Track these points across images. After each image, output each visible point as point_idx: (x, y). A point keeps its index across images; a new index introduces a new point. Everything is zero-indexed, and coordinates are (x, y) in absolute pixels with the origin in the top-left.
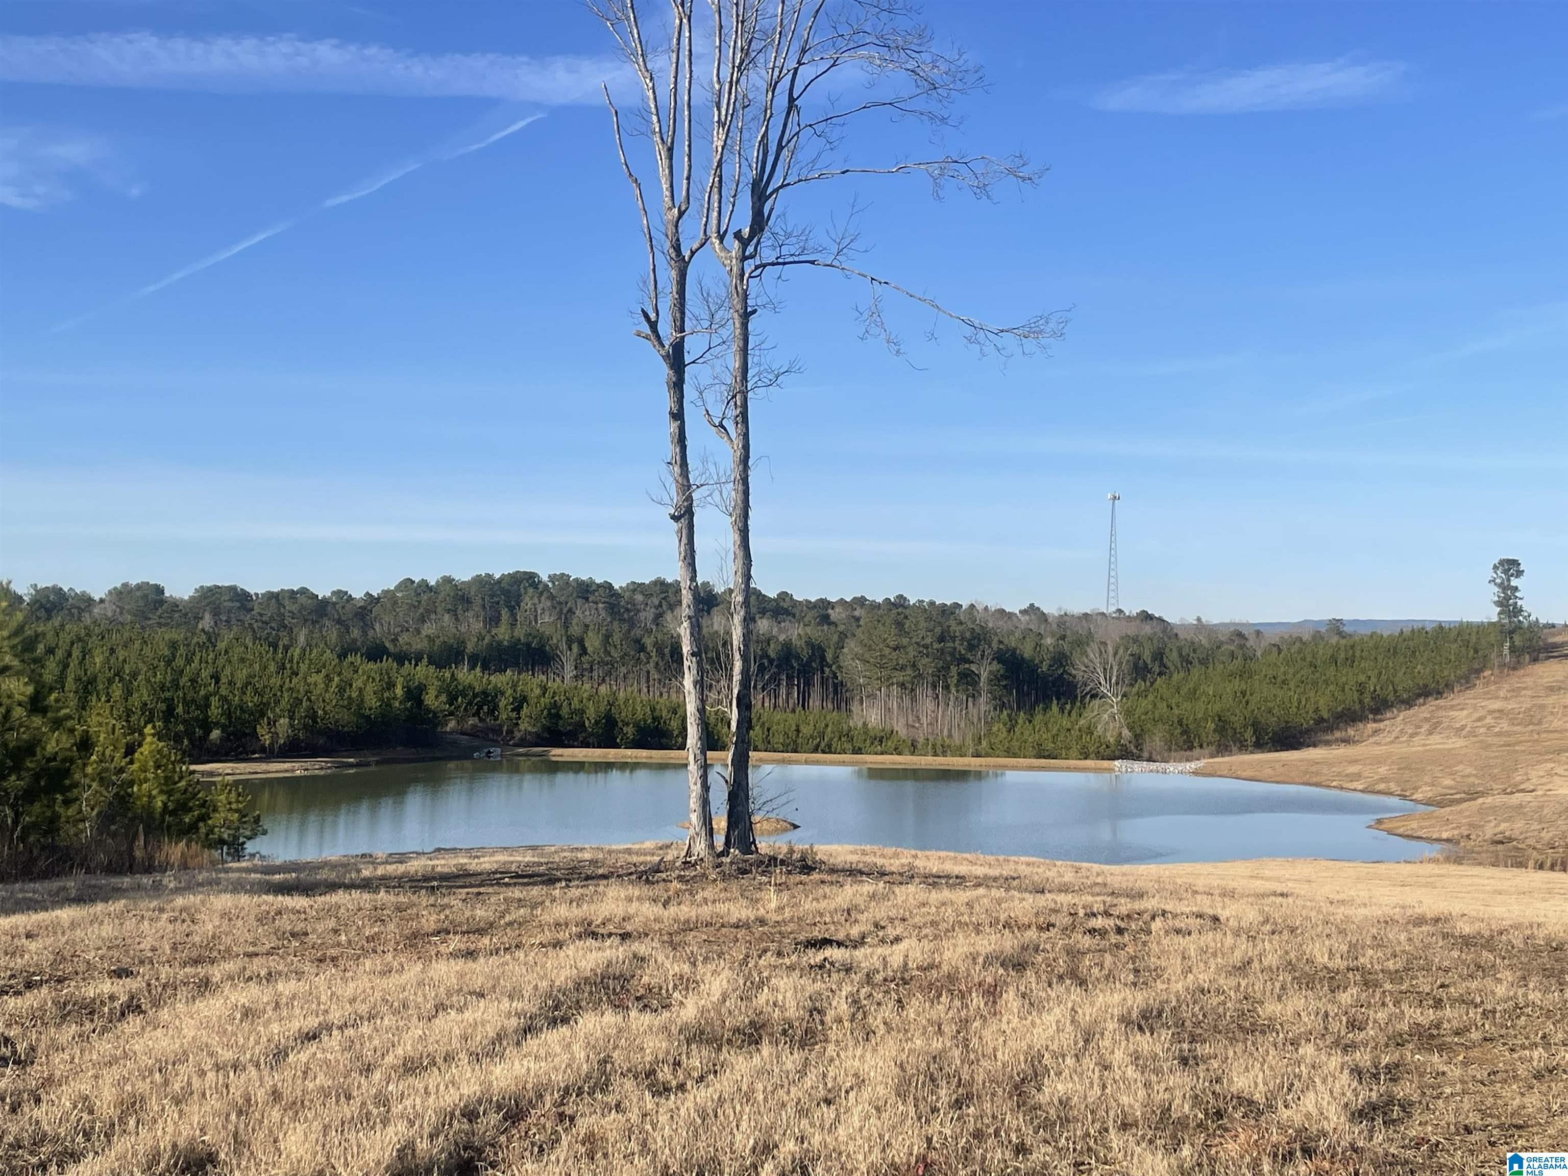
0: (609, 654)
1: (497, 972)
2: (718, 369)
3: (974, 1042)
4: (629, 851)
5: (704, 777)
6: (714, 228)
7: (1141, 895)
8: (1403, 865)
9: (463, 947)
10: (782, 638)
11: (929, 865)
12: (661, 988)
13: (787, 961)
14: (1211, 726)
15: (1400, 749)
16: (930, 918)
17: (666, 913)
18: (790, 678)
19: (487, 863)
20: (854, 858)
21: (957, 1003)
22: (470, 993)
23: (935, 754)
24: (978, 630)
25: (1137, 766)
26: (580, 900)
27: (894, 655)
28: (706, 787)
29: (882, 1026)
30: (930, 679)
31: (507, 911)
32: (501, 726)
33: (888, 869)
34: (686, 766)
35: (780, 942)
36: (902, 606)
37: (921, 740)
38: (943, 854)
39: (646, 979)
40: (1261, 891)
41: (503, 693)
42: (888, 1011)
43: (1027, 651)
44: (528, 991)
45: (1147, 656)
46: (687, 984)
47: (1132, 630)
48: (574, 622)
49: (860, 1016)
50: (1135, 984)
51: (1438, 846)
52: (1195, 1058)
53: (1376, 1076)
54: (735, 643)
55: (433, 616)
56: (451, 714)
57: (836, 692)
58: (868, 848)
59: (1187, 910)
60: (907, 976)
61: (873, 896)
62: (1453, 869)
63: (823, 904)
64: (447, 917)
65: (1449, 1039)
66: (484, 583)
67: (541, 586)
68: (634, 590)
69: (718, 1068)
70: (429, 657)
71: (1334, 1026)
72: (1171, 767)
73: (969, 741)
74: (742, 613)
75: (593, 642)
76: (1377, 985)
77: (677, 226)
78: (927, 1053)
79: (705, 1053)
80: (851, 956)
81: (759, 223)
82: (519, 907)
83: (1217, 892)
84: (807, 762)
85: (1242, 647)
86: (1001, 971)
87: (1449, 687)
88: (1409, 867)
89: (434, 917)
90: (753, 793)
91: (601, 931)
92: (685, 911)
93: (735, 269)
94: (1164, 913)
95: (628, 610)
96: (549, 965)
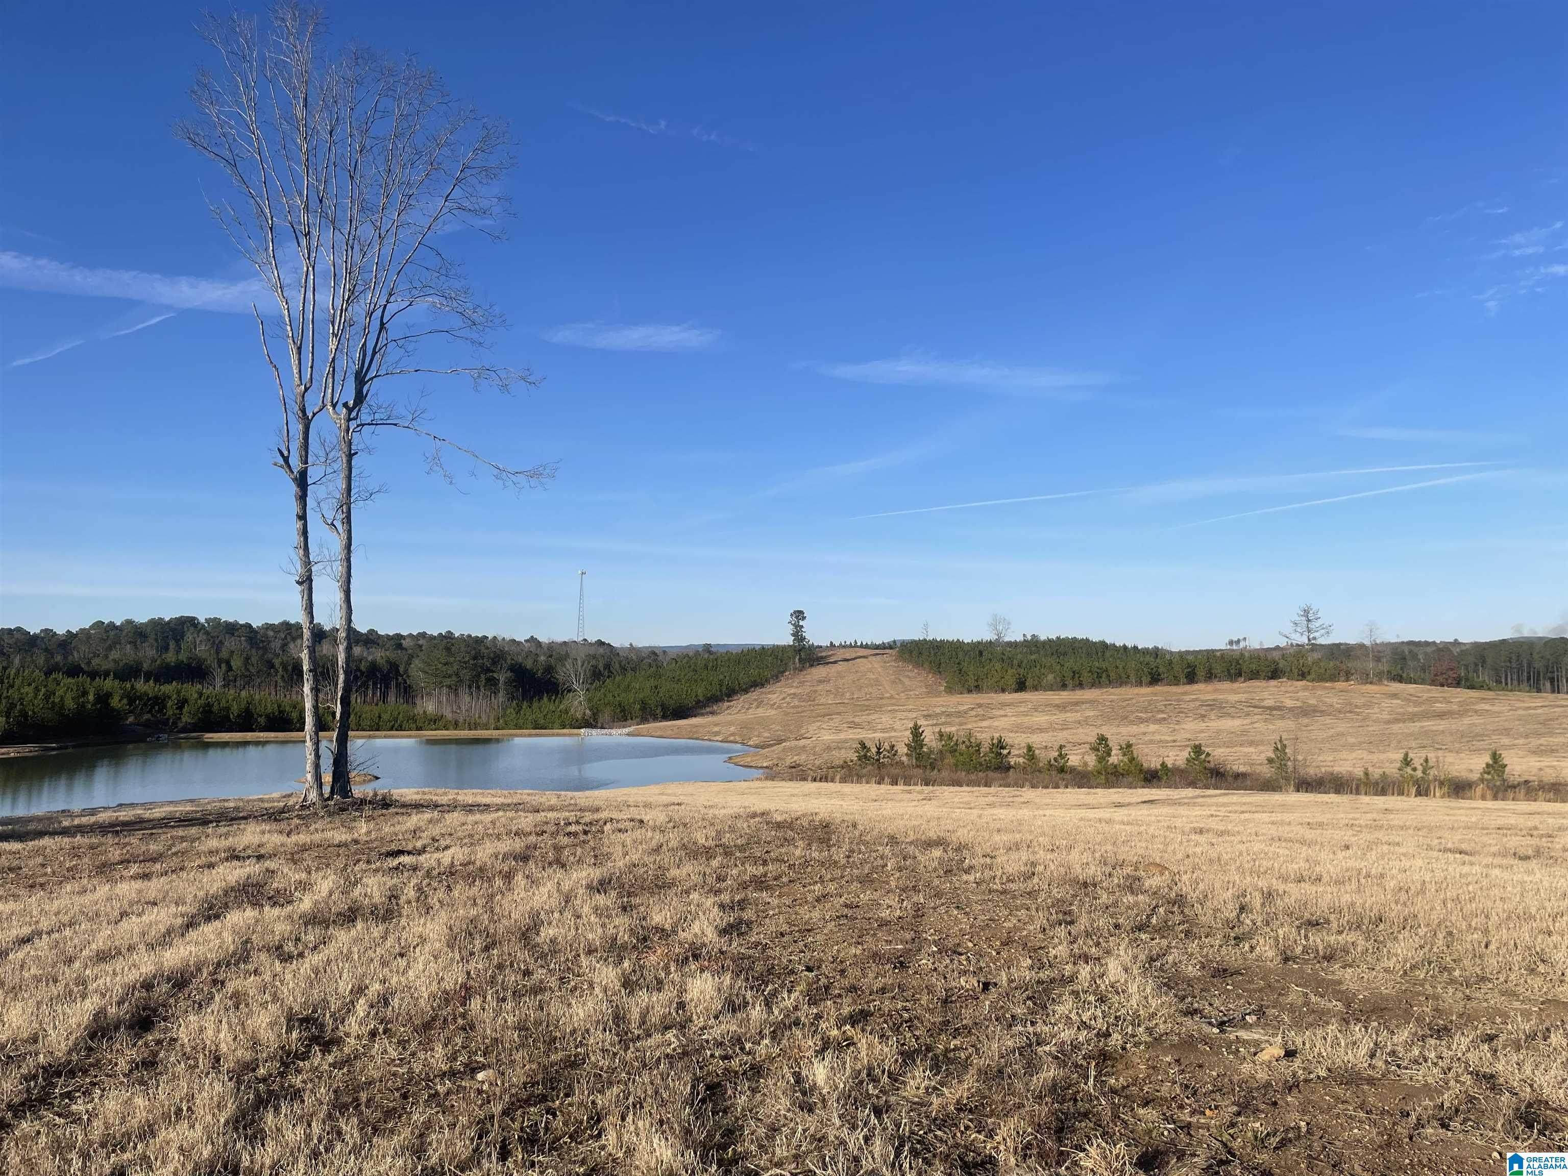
0: (248, 670)
1: (167, 887)
2: (331, 488)
3: (497, 910)
4: (262, 800)
5: (317, 750)
6: (329, 400)
7: (597, 810)
8: (743, 783)
9: (140, 871)
10: (370, 658)
11: (466, 798)
12: (286, 890)
13: (374, 866)
14: (637, 706)
15: (741, 717)
16: (467, 833)
17: (289, 840)
18: (375, 684)
19: (158, 813)
20: (418, 797)
21: (486, 885)
22: (147, 903)
23: (470, 729)
24: (498, 652)
25: (594, 732)
26: (227, 835)
27: (444, 668)
28: (318, 756)
29: (437, 903)
30: (468, 683)
31: (173, 845)
32: (168, 719)
33: (440, 803)
34: (304, 742)
35: (368, 854)
36: (450, 638)
37: (461, 720)
38: (475, 791)
39: (275, 885)
40: (665, 803)
41: (170, 698)
42: (441, 894)
43: (529, 664)
44: (189, 899)
45: (601, 667)
46: (305, 886)
47: (592, 651)
48: (223, 650)
49: (422, 898)
50: (595, 864)
51: (761, 771)
52: (631, 906)
53: (732, 908)
54: (340, 663)
55: (118, 646)
56: (130, 712)
57: (405, 692)
58: (426, 790)
59: (625, 817)
60: (453, 870)
61: (430, 821)
62: (769, 783)
63: (398, 828)
64: (128, 851)
65: (771, 883)
66: (157, 625)
67: (199, 627)
68: (267, 629)
69: (326, 940)
70: (114, 674)
71: (709, 880)
72: (614, 731)
73: (492, 721)
74: (345, 644)
75: (236, 663)
76: (732, 854)
77: (303, 397)
78: (467, 918)
79: (317, 931)
80: (417, 860)
81: (360, 398)
82: (182, 842)
83: (641, 804)
84: (385, 737)
85: (655, 660)
86: (513, 863)
87: (767, 681)
88: (746, 784)
89: (118, 852)
90: (351, 758)
91: (242, 855)
92: (303, 838)
93: (343, 426)
94: (612, 819)
95: (263, 642)
96: (205, 880)
